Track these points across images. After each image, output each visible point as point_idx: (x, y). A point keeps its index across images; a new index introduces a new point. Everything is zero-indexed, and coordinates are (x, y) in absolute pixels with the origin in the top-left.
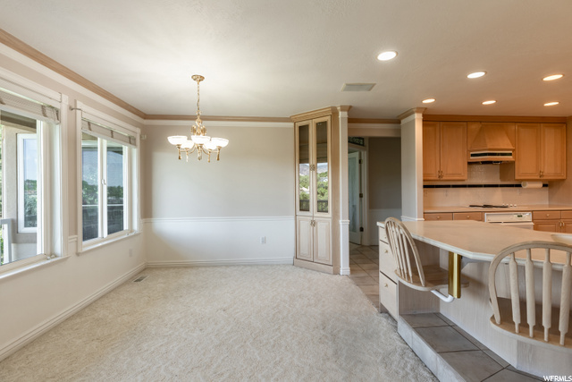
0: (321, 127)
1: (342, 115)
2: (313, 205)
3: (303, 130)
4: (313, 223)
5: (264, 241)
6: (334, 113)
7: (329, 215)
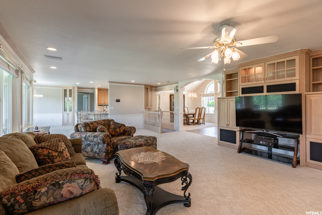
0: (70, 90)
1: (76, 88)
2: (68, 110)
3: (65, 91)
4: (68, 115)
5: (52, 120)
6: (74, 88)
7: (72, 112)
